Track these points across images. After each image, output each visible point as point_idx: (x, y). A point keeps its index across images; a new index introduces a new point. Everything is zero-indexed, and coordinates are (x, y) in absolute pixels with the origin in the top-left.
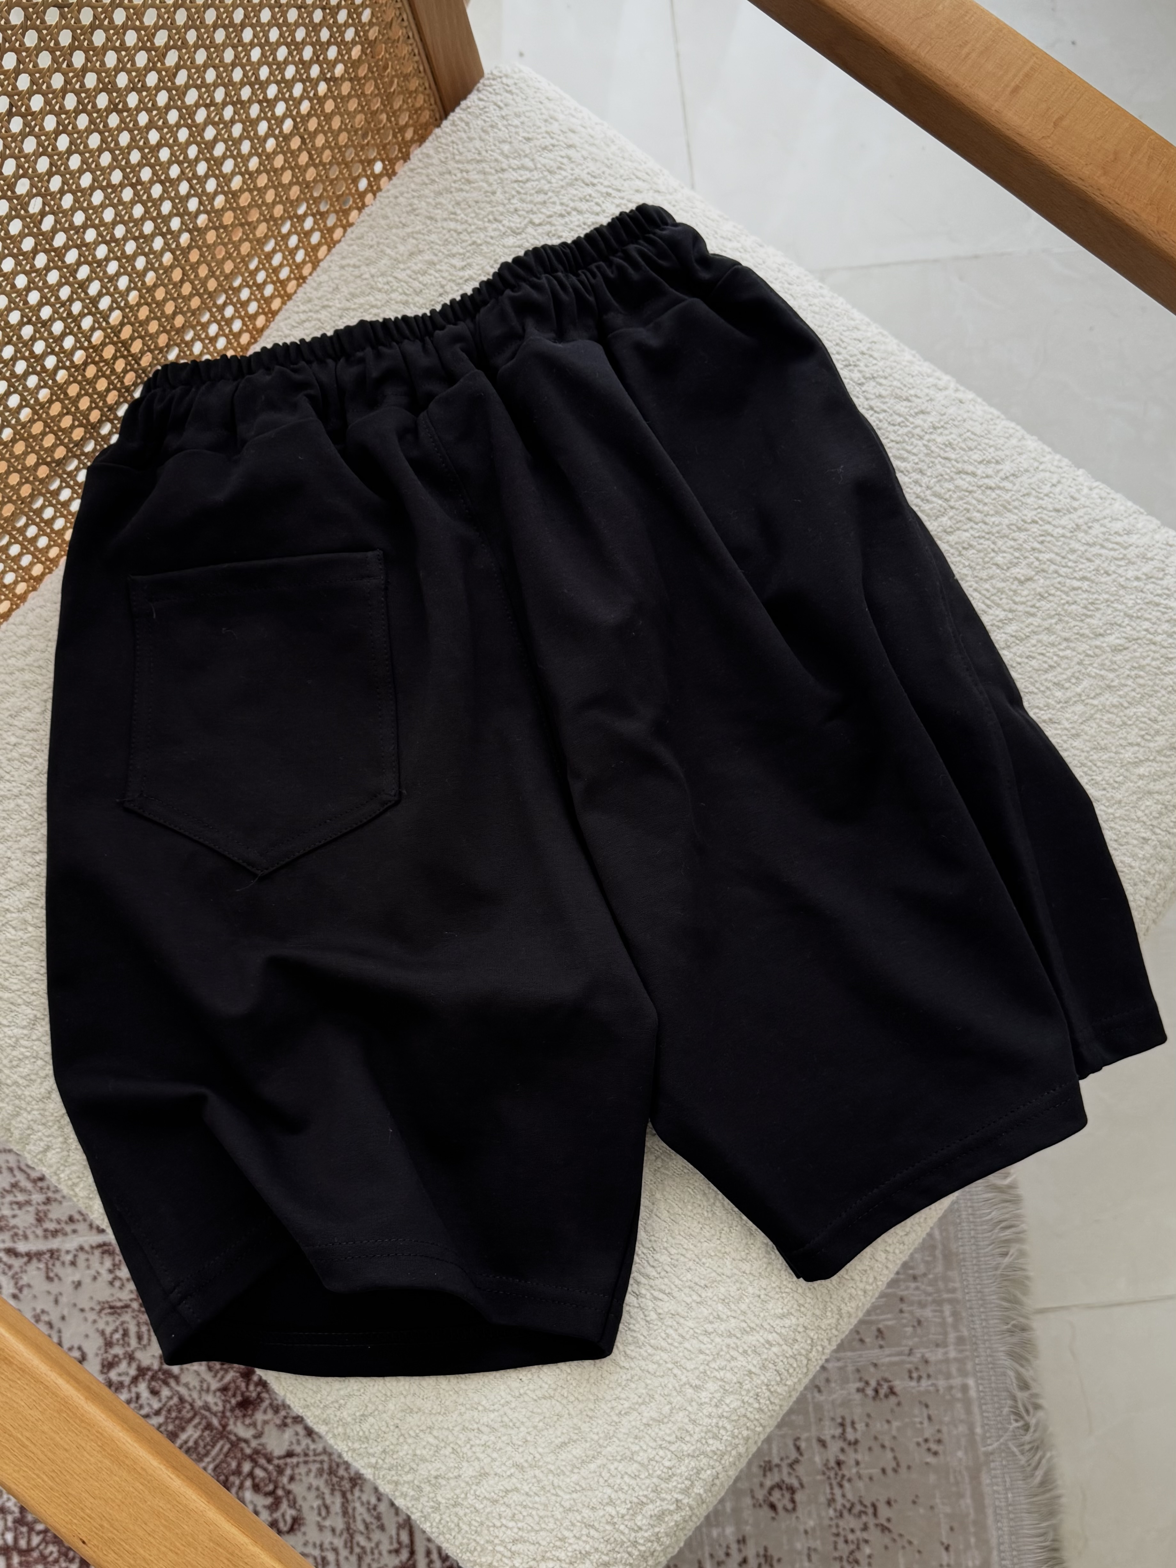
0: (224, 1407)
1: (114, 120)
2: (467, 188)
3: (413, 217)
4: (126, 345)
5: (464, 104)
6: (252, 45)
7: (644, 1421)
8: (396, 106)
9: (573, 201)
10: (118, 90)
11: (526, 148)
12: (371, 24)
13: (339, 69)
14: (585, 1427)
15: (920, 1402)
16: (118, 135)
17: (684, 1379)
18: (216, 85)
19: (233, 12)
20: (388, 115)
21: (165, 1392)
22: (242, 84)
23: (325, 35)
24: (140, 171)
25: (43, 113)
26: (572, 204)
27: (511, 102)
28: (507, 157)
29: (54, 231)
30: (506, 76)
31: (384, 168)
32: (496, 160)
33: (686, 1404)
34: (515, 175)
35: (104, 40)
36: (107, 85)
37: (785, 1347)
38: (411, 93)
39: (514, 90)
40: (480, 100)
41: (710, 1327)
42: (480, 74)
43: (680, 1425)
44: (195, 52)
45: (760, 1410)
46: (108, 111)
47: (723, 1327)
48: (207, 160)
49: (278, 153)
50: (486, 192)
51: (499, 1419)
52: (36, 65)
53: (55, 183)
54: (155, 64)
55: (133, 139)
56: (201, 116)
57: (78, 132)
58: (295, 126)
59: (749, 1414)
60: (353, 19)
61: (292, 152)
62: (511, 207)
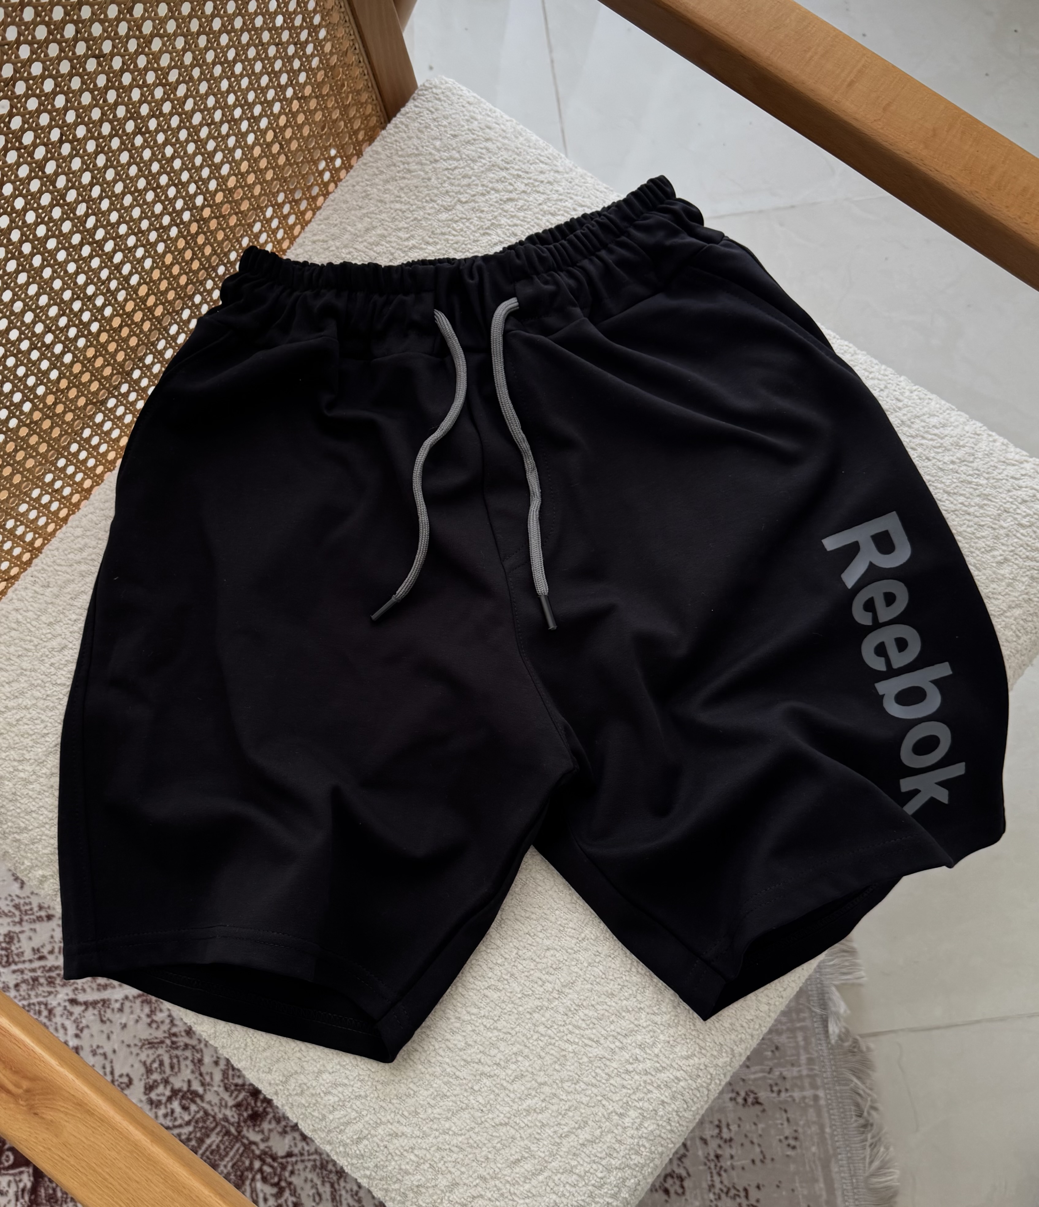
0: (239, 1119)
1: (139, 141)
2: (408, 176)
3: (367, 201)
4: (151, 310)
5: (404, 111)
6: (242, 76)
7: (581, 1142)
8: (351, 115)
9: (492, 182)
10: (142, 118)
11: (453, 142)
12: (331, 53)
13: (308, 90)
14: (534, 1148)
15: (781, 1109)
16: (142, 152)
17: (612, 1109)
18: (215, 108)
20: (345, 122)
21: (193, 1108)
22: (235, 106)
23: (296, 64)
24: (159, 178)
25: (86, 139)
26: (490, 185)
27: (441, 107)
28: (438, 151)
29: (96, 228)
30: (436, 87)
31: (343, 163)
32: (430, 154)
33: (613, 1128)
34: (445, 165)
35: (130, 80)
36: (133, 114)
37: (690, 1081)
38: (362, 104)
39: (443, 98)
40: (416, 106)
41: (630, 1068)
42: (416, 88)
43: (608, 1144)
44: (199, 85)
45: (672, 1131)
46: (135, 134)
47: (641, 1067)
48: (209, 166)
49: (263, 157)
50: (423, 179)
51: (466, 1142)
52: (80, 103)
53: (96, 192)
54: (169, 95)
55: (153, 154)
56: (204, 132)
57: (112, 152)
58: (275, 136)
59: (662, 1135)
60: (318, 51)
61: (273, 156)
62: (443, 190)
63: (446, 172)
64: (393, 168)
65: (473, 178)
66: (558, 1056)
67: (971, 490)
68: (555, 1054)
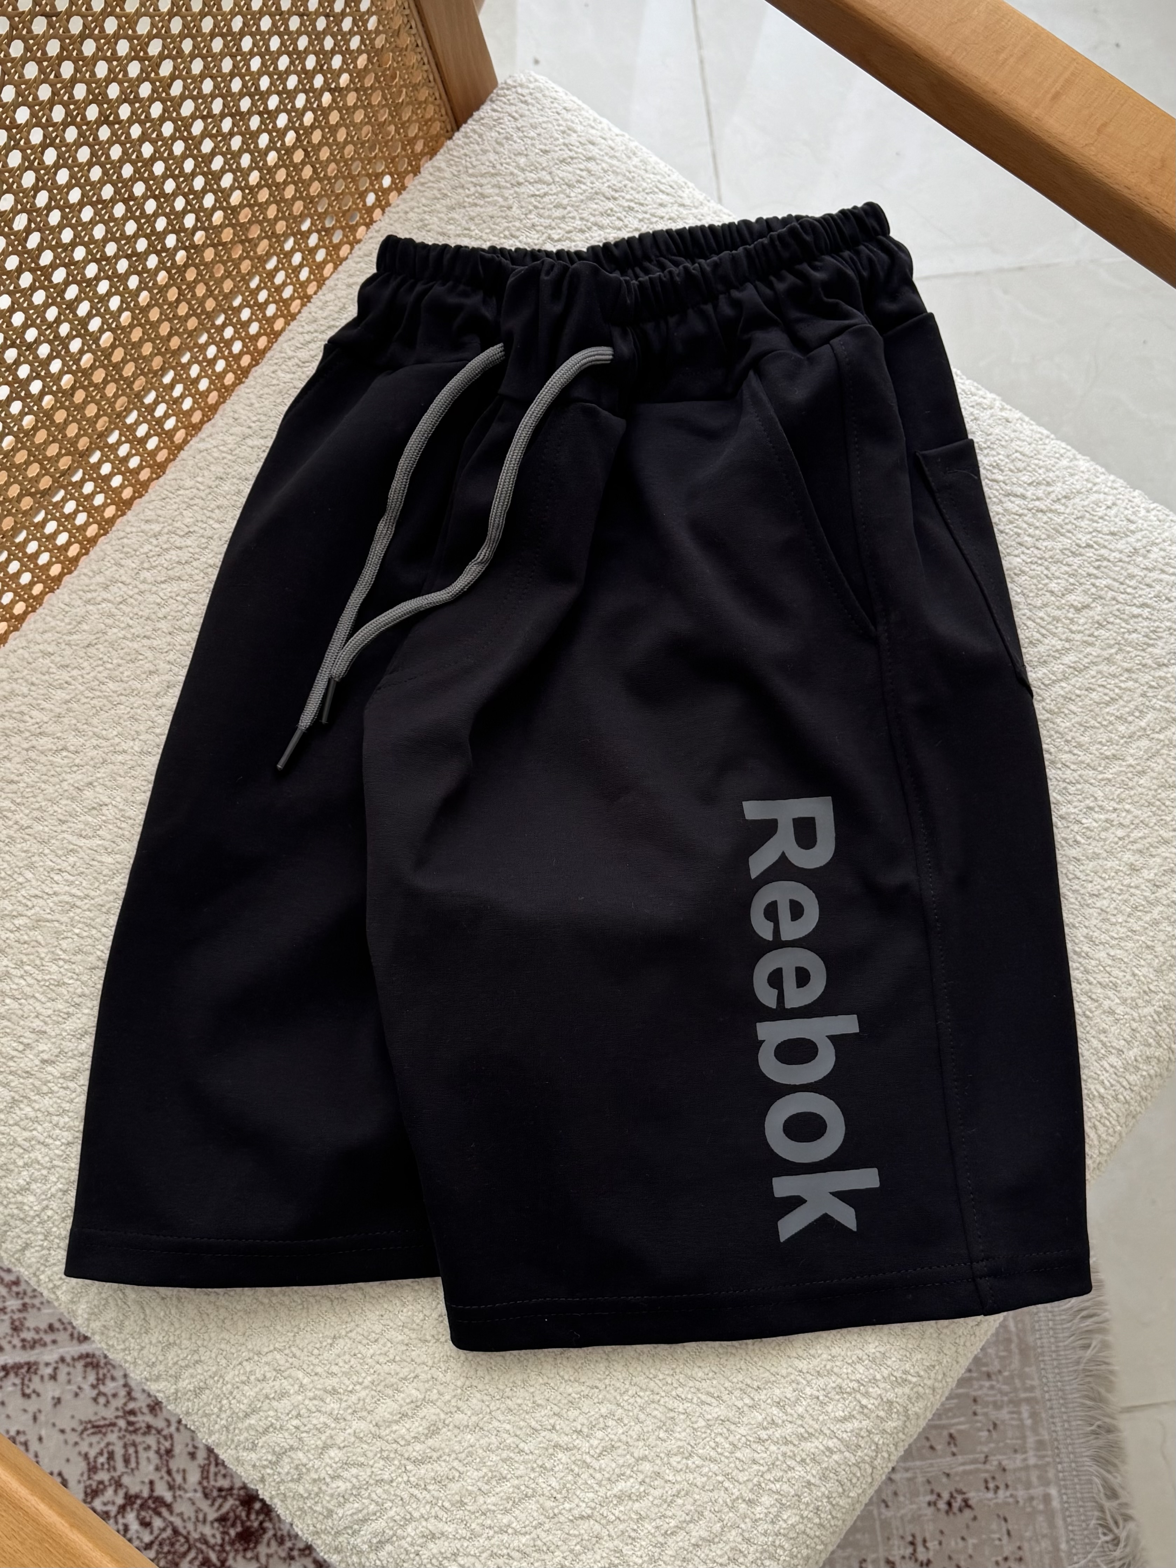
0: (223, 1539)
1: (104, 133)
2: (481, 202)
3: (424, 233)
4: (118, 367)
5: (476, 115)
6: (252, 54)
7: (693, 1541)
8: (405, 118)
9: (594, 216)
10: (109, 102)
11: (543, 160)
12: (377, 32)
13: (344, 79)
14: (627, 1550)
15: (998, 1516)
16: (109, 149)
17: (737, 1493)
18: (213, 96)
19: (231, 20)
20: (396, 126)
21: (158, 1523)
22: (241, 95)
23: (329, 43)
24: (132, 186)
25: (29, 126)
26: (592, 219)
27: (527, 113)
28: (523, 170)
29: (40, 249)
30: (521, 86)
31: (393, 182)
32: (512, 174)
33: (738, 1521)
34: (532, 189)
35: (94, 50)
36: (97, 96)
37: (847, 1454)
38: (420, 103)
39: (530, 101)
40: (494, 110)
41: (764, 1435)
42: (494, 83)
43: (732, 1545)
44: (191, 62)
45: (821, 1526)
46: (99, 123)
47: (778, 1433)
48: (204, 174)
49: (281, 167)
50: (501, 207)
51: (532, 1543)
52: (21, 76)
53: (42, 199)
54: (148, 74)
55: (125, 152)
56: (198, 127)
57: (67, 145)
58: (298, 139)
59: (808, 1530)
60: (358, 27)
61: (295, 166)
62: (529, 223)
63: (533, 200)
64: (460, 190)
65: (569, 208)
66: (663, 1419)
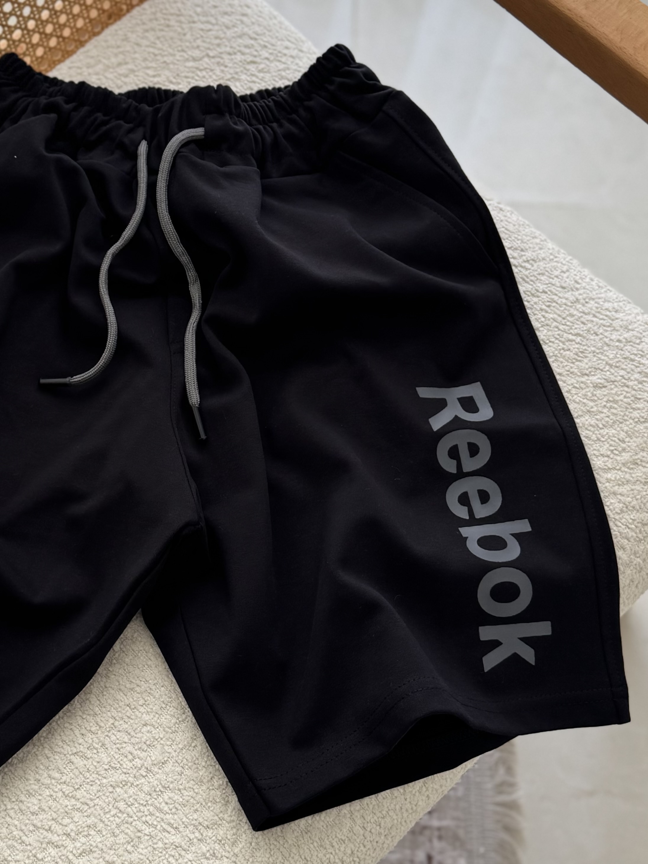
32: (190, 16)
34: (202, 26)
50: (180, 33)
63: (201, 32)
65: (224, 40)
67: (633, 367)
68: (130, 833)
